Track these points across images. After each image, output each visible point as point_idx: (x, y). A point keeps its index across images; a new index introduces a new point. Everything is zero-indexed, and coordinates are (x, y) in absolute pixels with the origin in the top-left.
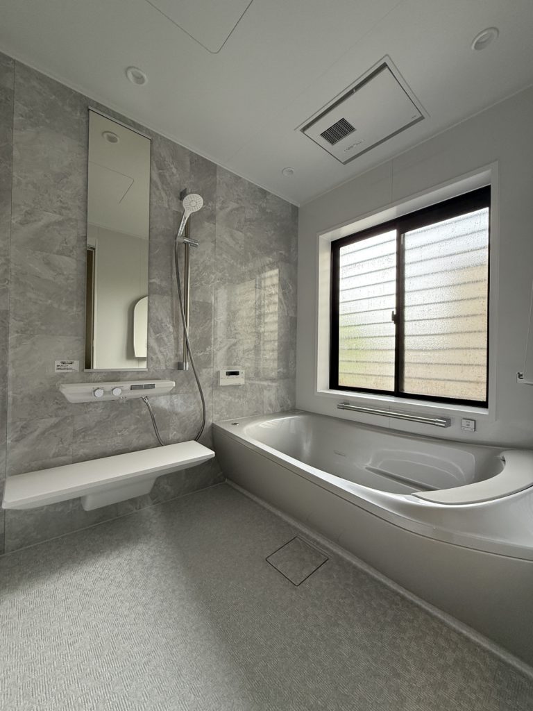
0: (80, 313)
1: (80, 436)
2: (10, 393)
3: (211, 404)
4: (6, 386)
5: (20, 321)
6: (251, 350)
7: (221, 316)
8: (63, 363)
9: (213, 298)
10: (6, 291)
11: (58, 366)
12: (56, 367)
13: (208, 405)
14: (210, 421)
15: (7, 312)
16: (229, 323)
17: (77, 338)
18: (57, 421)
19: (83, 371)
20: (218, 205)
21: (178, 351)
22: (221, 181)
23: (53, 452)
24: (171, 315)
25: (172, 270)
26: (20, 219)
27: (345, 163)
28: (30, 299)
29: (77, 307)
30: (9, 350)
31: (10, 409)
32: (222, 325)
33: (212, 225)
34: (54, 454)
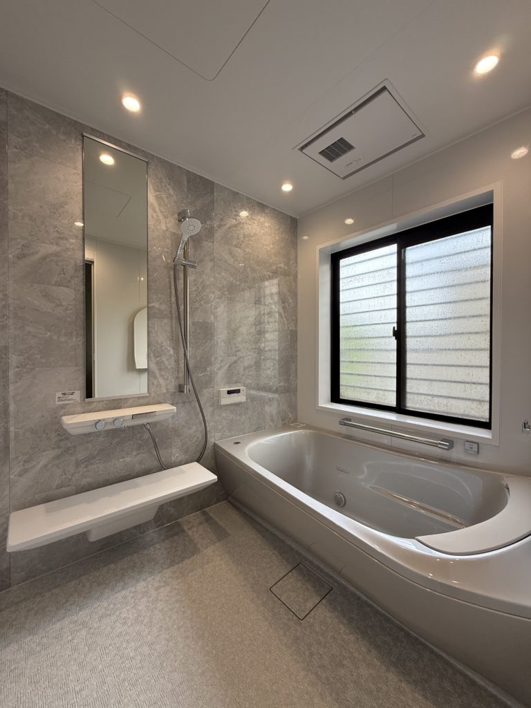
0: (80, 343)
1: (83, 466)
2: (12, 429)
3: (212, 424)
4: (7, 422)
5: (19, 355)
6: (252, 367)
7: (221, 336)
8: (64, 394)
9: (212, 318)
10: (4, 327)
11: (59, 398)
12: (57, 399)
13: (210, 425)
14: (211, 441)
15: (6, 348)
16: (230, 340)
17: (77, 368)
18: (59, 453)
19: (84, 401)
20: (216, 224)
21: (178, 373)
22: (219, 198)
23: (56, 483)
24: (170, 338)
25: (171, 293)
26: (17, 252)
27: (344, 178)
28: (29, 332)
29: (76, 337)
30: (10, 386)
31: (12, 445)
32: (222, 343)
33: (210, 244)
34: (57, 486)
